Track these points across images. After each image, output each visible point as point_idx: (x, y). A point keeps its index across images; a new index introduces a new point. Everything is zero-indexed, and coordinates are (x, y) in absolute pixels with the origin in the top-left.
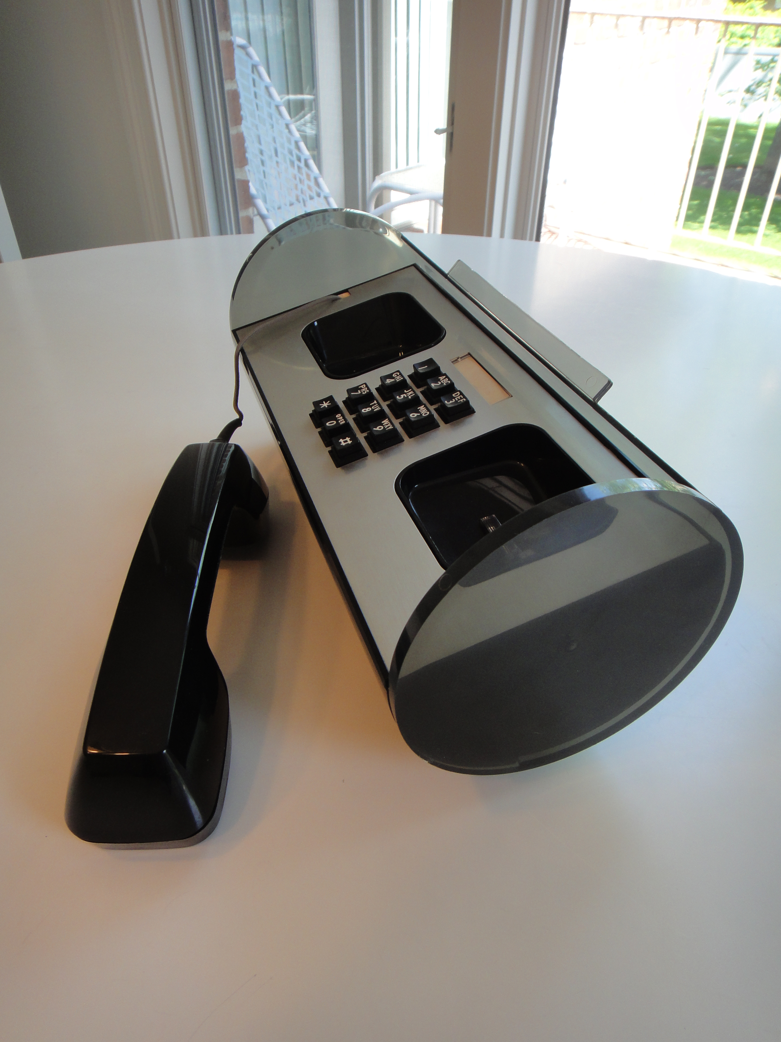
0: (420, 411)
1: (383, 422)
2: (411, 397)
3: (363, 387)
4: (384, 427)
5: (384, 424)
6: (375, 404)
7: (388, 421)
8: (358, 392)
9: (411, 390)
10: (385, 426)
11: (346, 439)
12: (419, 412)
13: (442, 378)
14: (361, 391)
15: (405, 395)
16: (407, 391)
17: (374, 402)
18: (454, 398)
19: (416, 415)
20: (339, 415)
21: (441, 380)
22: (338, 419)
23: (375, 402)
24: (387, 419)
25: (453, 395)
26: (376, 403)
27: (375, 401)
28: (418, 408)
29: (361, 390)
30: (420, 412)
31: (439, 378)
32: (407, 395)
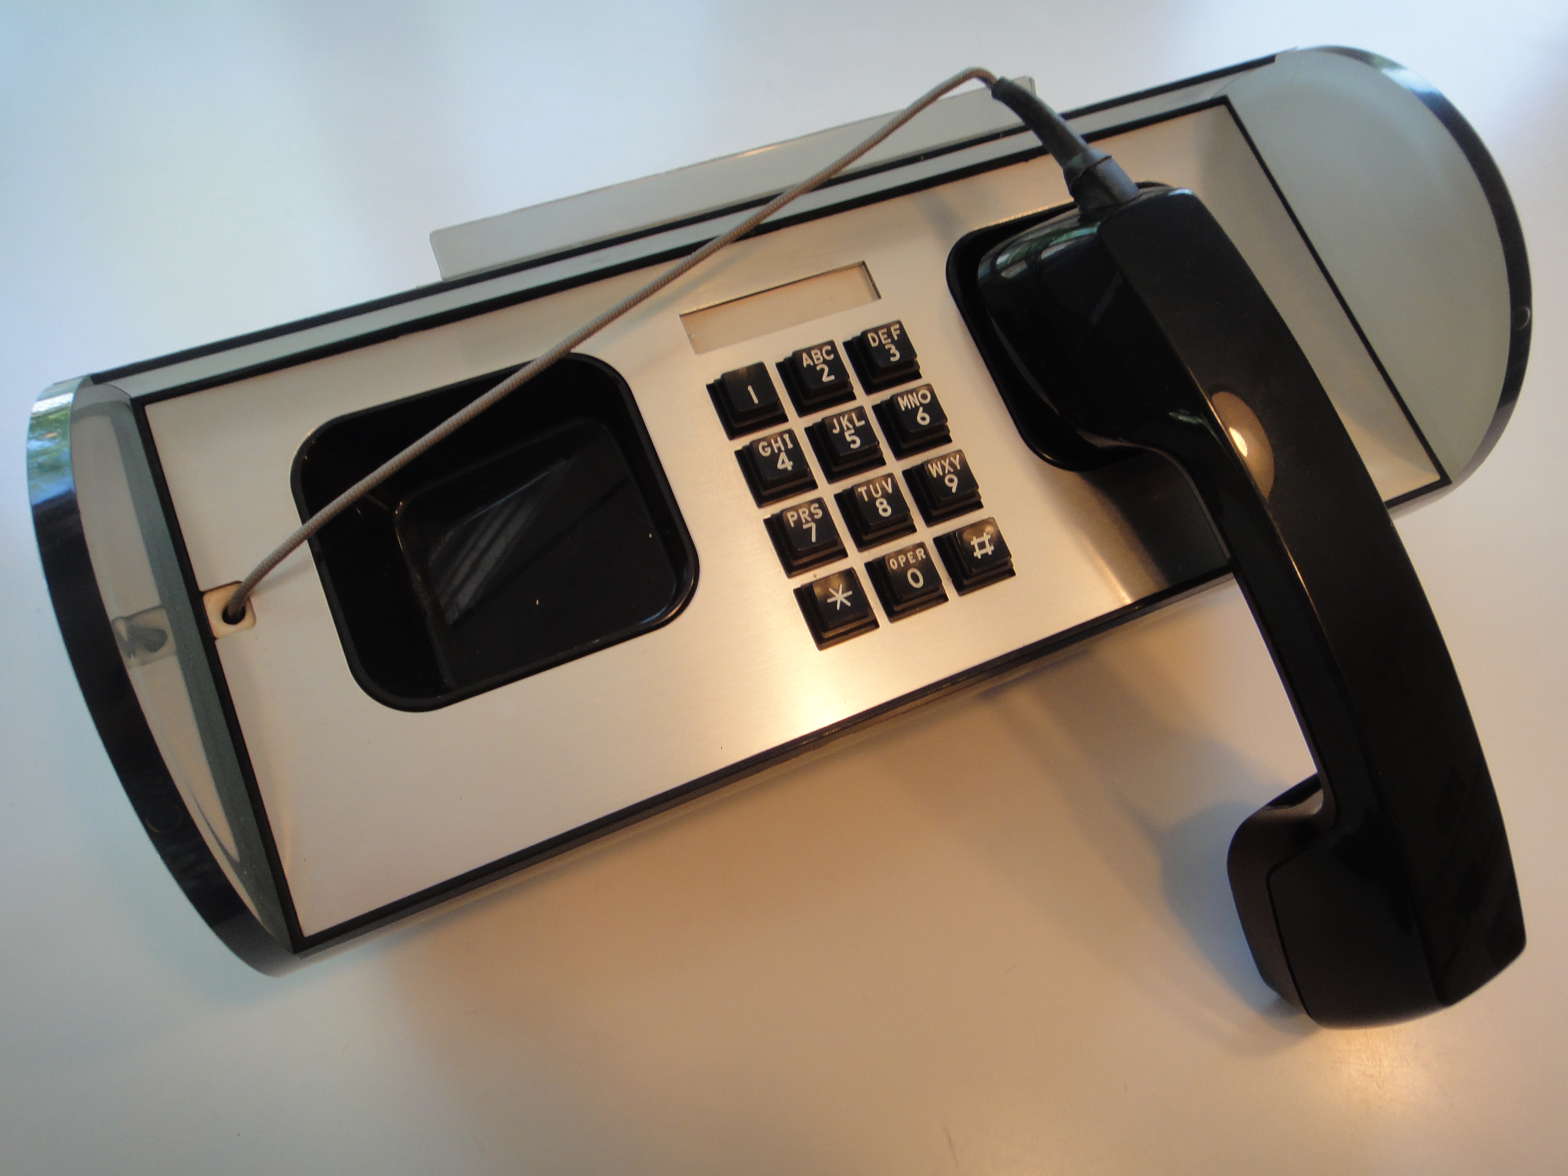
0: (909, 407)
1: (935, 475)
2: (859, 420)
3: (796, 518)
4: (949, 472)
5: (941, 473)
6: (868, 492)
7: (934, 465)
8: (811, 528)
9: (835, 421)
10: (947, 472)
11: (974, 546)
12: (917, 408)
13: (806, 360)
14: (807, 522)
15: (847, 434)
16: (835, 428)
17: (861, 493)
18: (881, 345)
19: (921, 414)
20: (894, 564)
21: (812, 364)
22: (902, 565)
23: (862, 490)
24: (929, 466)
25: (873, 345)
26: (865, 488)
27: (859, 490)
28: (903, 409)
29: (804, 521)
30: (913, 406)
31: (805, 365)
32: (848, 429)
